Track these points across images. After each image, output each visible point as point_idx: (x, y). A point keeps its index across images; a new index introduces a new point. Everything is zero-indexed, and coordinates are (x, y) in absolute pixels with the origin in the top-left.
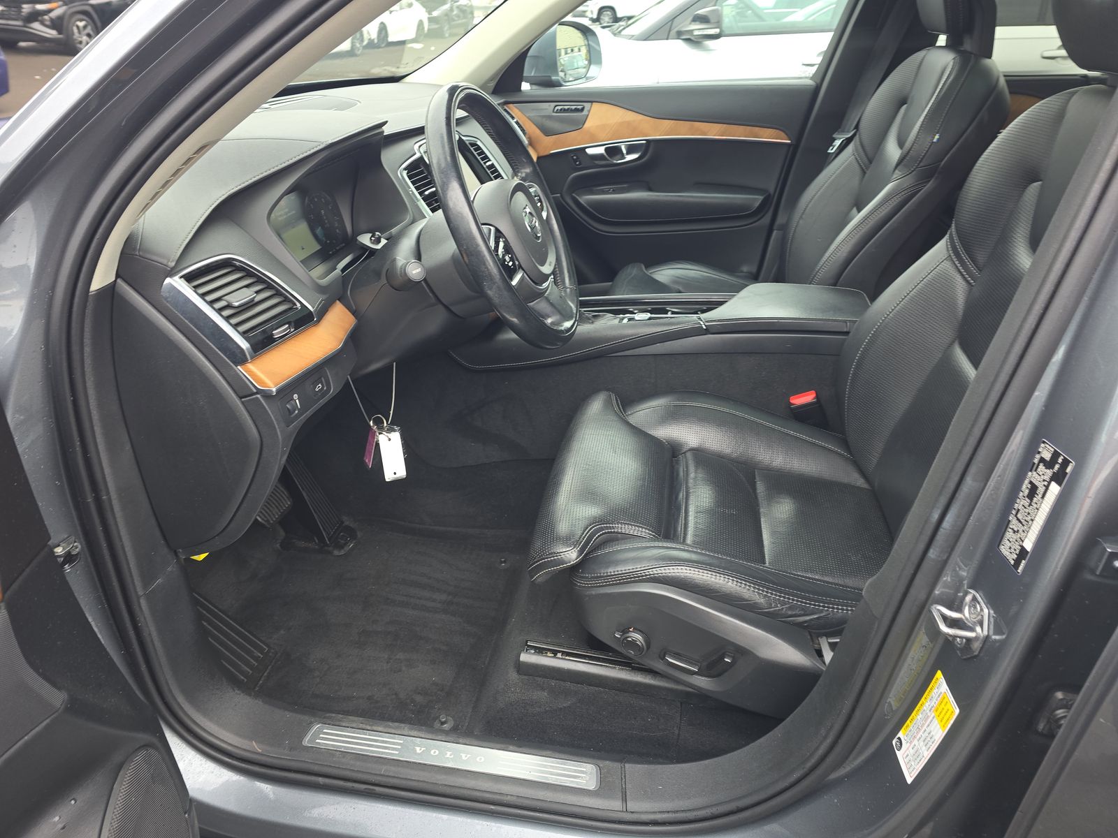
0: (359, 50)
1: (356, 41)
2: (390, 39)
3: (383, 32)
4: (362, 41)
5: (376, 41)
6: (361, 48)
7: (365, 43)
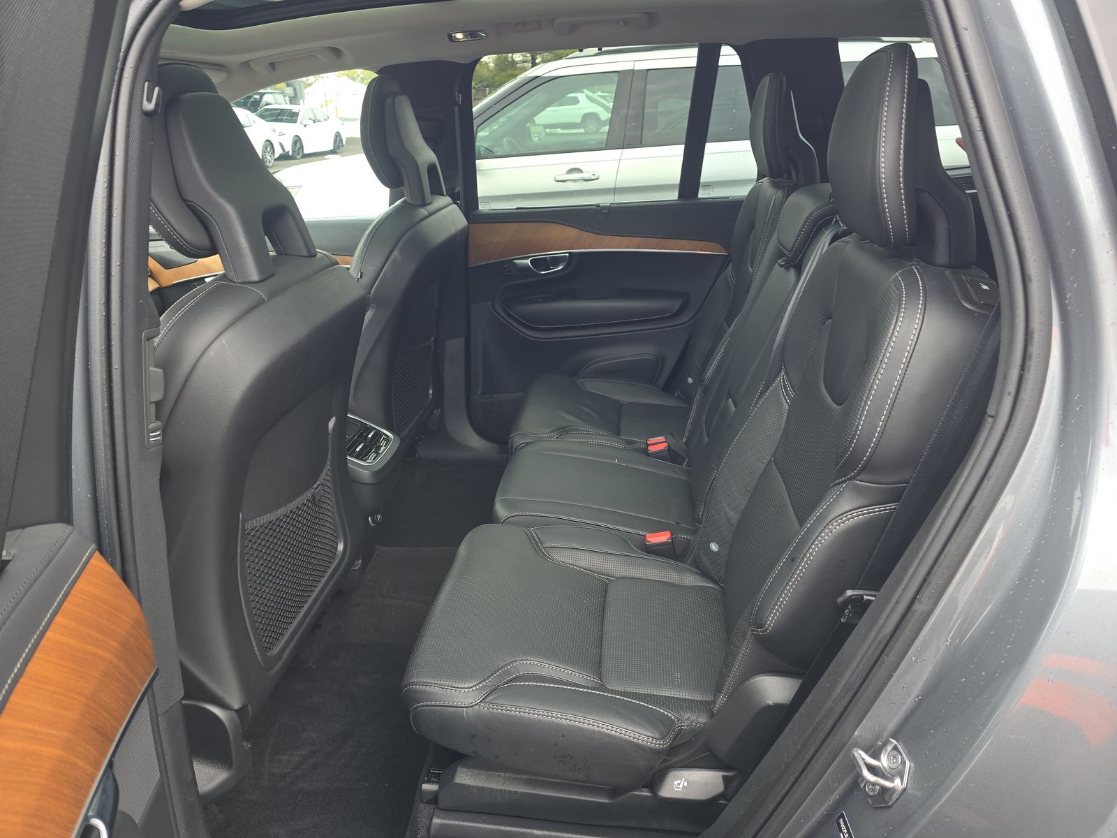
0: (270, 162)
1: (267, 154)
2: (306, 151)
3: (298, 145)
4: (273, 153)
5: (290, 154)
6: (272, 161)
7: (277, 155)
